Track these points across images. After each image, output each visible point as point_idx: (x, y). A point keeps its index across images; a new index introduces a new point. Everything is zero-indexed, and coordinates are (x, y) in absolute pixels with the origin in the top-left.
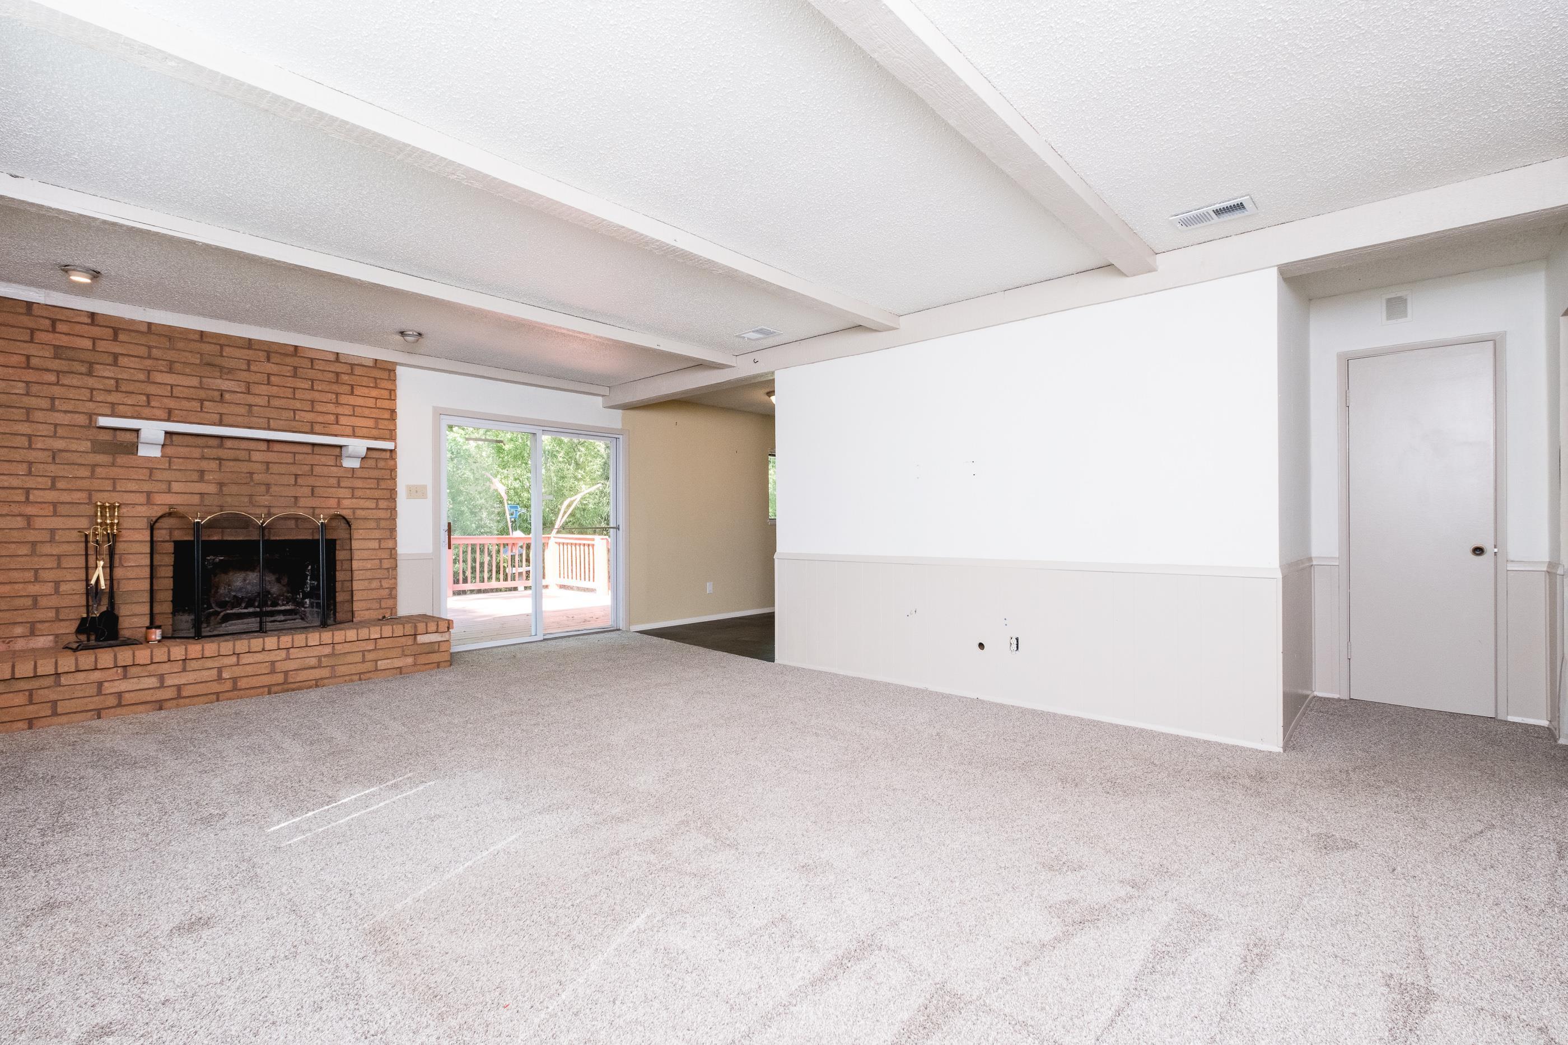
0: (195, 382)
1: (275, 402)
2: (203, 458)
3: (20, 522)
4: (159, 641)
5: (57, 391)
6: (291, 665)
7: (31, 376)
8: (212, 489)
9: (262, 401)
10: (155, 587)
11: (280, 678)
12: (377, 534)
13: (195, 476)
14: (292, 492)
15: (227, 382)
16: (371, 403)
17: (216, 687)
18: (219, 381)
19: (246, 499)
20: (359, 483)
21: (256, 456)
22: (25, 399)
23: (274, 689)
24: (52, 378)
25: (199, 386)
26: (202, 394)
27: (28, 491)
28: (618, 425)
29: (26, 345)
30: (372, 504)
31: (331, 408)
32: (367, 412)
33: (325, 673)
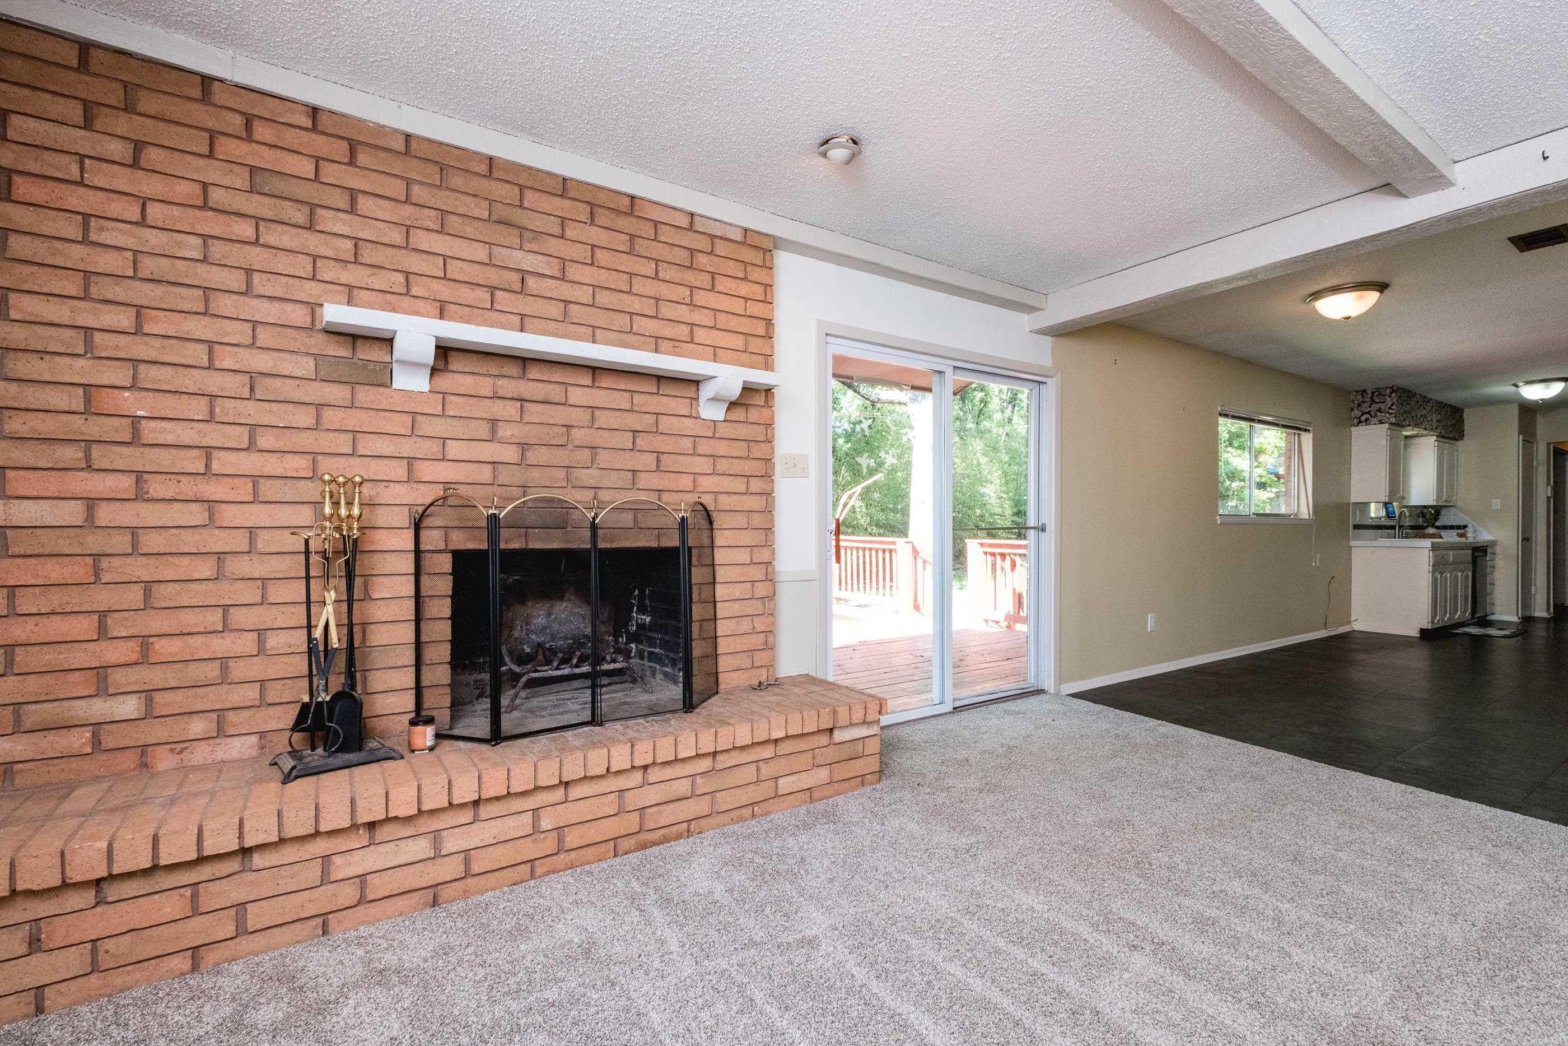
0: (480, 253)
1: (604, 298)
2: (495, 397)
3: (196, 515)
4: (431, 749)
5: (256, 257)
6: (652, 795)
7: (211, 224)
8: (510, 454)
9: (583, 294)
10: (424, 638)
11: (632, 822)
12: (747, 538)
13: (483, 430)
14: (628, 461)
15: (531, 256)
16: (738, 306)
17: (529, 850)
18: (519, 254)
19: (561, 474)
20: (722, 448)
21: (577, 396)
22: (201, 269)
23: (625, 844)
24: (245, 230)
25: (487, 261)
26: (493, 276)
27: (208, 451)
28: (1046, 361)
29: (201, 162)
30: (739, 485)
31: (683, 312)
32: (733, 323)
33: (701, 806)
